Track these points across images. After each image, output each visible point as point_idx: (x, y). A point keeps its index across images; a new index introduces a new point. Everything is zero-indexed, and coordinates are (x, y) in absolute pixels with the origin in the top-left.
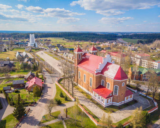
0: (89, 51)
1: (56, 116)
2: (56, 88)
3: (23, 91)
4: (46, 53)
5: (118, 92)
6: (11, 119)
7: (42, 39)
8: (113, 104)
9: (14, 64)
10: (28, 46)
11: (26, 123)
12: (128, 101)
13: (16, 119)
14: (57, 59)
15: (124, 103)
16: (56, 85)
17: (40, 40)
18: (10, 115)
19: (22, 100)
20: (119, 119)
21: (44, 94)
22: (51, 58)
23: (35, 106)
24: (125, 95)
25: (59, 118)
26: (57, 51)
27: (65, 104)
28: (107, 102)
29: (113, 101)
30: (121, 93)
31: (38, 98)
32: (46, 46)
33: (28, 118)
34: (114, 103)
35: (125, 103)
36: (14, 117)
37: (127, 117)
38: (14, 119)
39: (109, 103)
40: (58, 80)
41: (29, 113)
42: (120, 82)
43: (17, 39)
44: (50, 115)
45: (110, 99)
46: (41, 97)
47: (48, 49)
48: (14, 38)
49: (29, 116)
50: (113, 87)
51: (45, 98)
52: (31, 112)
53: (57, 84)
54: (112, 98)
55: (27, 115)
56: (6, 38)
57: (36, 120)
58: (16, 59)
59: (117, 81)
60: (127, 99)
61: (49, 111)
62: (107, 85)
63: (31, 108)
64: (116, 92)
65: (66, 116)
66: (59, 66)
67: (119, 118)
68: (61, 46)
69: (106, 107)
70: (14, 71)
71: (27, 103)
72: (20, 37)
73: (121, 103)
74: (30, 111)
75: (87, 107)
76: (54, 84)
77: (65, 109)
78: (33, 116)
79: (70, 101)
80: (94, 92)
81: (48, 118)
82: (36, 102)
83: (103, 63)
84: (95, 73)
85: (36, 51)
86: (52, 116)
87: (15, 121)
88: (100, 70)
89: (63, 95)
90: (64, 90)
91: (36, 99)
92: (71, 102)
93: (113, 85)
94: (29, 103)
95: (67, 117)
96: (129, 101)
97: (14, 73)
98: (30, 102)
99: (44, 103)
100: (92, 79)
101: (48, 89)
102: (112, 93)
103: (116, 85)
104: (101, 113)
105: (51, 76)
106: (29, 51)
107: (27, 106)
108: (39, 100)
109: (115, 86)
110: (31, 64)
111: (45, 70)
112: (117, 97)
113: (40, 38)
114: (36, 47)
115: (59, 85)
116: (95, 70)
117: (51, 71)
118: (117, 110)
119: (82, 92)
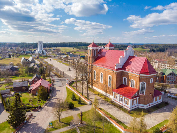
0: (105, 48)
1: (67, 122)
2: (67, 91)
3: (26, 95)
4: (55, 60)
5: (145, 91)
6: (5, 127)
7: (50, 48)
8: (140, 107)
9: (19, 69)
10: (36, 53)
11: (25, 132)
12: (157, 104)
13: (11, 127)
14: (67, 65)
15: (152, 105)
16: (67, 88)
17: (49, 49)
18: (5, 122)
19: (23, 104)
20: (151, 125)
21: (52, 98)
22: (61, 64)
23: (39, 111)
24: (153, 94)
25: (71, 125)
26: (67, 58)
27: (79, 108)
28: (133, 104)
29: (139, 103)
30: (149, 92)
31: (44, 102)
32: (55, 54)
33: (29, 126)
34: (140, 105)
35: (154, 105)
36: (9, 125)
37: (161, 122)
38: (10, 127)
39: (134, 106)
40: (69, 83)
41: (31, 119)
42: (147, 77)
43: (25, 48)
44: (59, 121)
45: (135, 99)
46: (48, 101)
47: (57, 56)
48: (21, 48)
49: (30, 123)
50: (139, 84)
51: (53, 101)
52: (34, 118)
53: (68, 86)
54: (137, 98)
55: (27, 122)
56: (12, 48)
57: (39, 127)
58: (21, 64)
59: (144, 76)
60: (156, 100)
61: (58, 116)
62: (131, 83)
63: (34, 113)
64: (142, 91)
65: (81, 121)
66: (70, 70)
67: (151, 123)
68: (71, 53)
69: (131, 110)
70: (17, 75)
71: (29, 108)
72: (27, 46)
73: (149, 105)
74: (32, 117)
75: (107, 111)
76: (65, 87)
77: (78, 114)
78: (35, 123)
79: (85, 104)
80: (114, 93)
81: (57, 126)
82: (42, 106)
83: (124, 57)
84: (116, 68)
85: (44, 58)
86: (62, 123)
87: (10, 130)
88: (120, 66)
89: (75, 98)
90: (76, 93)
91: (42, 104)
92: (85, 106)
93: (138, 82)
94: (32, 108)
95: (81, 123)
96: (159, 103)
97: (17, 78)
98: (34, 106)
99: (51, 107)
100: (111, 76)
101: (57, 92)
102: (138, 93)
103: (143, 82)
104: (126, 118)
105: (61, 80)
106: (37, 58)
107: (29, 111)
108: (45, 104)
109: (141, 83)
110: (38, 68)
111: (53, 74)
112: (144, 97)
113: (49, 47)
114: (44, 54)
115: (70, 88)
116: (115, 65)
117: (61, 76)
118: (147, 113)
119: (99, 95)
